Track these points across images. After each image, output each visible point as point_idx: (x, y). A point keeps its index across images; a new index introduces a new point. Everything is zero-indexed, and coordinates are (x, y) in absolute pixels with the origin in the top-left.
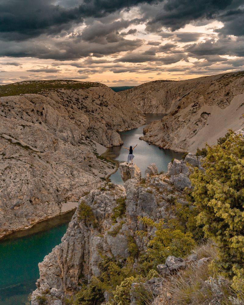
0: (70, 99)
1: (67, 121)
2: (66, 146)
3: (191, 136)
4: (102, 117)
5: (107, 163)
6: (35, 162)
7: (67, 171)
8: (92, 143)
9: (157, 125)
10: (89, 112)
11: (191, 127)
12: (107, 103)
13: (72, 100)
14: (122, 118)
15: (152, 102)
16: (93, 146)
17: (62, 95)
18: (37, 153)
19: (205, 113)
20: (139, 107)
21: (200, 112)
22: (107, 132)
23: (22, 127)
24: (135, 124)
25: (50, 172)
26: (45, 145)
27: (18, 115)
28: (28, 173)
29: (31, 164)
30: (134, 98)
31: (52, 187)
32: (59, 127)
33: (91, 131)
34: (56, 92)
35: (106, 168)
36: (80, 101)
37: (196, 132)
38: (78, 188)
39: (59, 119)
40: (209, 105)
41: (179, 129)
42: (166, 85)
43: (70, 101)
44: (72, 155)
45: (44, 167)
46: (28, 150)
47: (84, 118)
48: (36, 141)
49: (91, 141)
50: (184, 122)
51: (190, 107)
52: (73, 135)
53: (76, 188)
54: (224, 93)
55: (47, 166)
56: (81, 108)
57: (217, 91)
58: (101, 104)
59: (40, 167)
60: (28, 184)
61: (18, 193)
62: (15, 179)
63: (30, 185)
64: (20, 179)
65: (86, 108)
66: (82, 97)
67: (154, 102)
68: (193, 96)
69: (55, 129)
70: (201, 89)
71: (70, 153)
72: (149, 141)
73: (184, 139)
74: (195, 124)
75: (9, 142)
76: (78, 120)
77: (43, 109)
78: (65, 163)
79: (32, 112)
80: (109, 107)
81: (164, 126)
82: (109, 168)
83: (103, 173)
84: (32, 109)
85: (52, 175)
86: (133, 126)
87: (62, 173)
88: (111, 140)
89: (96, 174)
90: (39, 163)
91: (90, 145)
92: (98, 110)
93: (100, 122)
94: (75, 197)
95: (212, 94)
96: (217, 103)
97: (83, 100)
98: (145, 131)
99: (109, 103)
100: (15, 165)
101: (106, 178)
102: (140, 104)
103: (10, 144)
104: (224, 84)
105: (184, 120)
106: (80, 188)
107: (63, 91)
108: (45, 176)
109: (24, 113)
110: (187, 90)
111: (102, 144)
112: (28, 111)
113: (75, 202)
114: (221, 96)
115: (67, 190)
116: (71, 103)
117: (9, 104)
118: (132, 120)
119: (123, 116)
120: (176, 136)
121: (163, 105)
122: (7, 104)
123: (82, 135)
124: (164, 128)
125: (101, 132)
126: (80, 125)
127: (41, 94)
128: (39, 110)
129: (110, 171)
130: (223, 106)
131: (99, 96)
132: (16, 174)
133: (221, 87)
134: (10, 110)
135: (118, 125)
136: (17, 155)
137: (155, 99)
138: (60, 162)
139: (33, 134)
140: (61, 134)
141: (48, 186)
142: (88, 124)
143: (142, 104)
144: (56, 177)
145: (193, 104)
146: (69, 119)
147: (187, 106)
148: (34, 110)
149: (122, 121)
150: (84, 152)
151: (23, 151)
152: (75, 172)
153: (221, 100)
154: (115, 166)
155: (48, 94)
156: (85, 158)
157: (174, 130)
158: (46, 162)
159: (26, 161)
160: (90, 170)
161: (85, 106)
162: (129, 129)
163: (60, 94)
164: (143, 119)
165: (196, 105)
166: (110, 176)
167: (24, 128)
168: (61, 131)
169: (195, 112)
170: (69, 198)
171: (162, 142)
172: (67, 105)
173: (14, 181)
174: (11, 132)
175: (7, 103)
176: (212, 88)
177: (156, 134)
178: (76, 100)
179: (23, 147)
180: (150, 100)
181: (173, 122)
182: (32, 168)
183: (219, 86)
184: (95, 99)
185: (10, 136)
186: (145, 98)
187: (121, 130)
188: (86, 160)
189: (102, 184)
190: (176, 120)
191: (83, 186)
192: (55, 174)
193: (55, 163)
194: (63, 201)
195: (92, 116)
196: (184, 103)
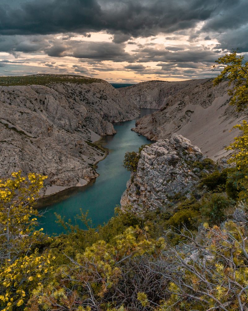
0: (74, 92)
1: (66, 110)
2: (60, 133)
3: (176, 131)
4: (101, 109)
5: (97, 150)
6: (26, 146)
7: (55, 157)
8: (87, 132)
9: (147, 119)
10: (90, 104)
11: (176, 122)
12: (106, 97)
13: (75, 92)
14: (118, 111)
15: (147, 99)
16: (88, 134)
17: (67, 88)
18: (30, 138)
19: (190, 111)
20: (136, 102)
21: (185, 109)
22: (102, 122)
23: (20, 114)
24: (129, 116)
25: (40, 156)
26: (40, 131)
27: (22, 102)
28: (16, 156)
29: (22, 148)
30: (132, 94)
31: (39, 171)
32: (58, 115)
33: (88, 121)
34: (62, 85)
35: (95, 155)
36: (83, 94)
37: (180, 127)
38: (64, 173)
39: (59, 109)
40: (193, 104)
41: (165, 124)
42: (160, 84)
43: (74, 93)
44: (65, 141)
45: (35, 151)
46: (21, 135)
47: (83, 109)
48: (31, 127)
49: (87, 129)
50: (170, 117)
51: (176, 105)
52: (70, 123)
53: (62, 173)
54: (207, 94)
55: (38, 151)
56: (83, 100)
57: (201, 93)
58: (101, 98)
59: (30, 151)
60: (15, 166)
61: (4, 175)
62: (3, 162)
63: (17, 168)
64: (8, 162)
65: (88, 100)
66: (85, 91)
67: (149, 99)
68: (180, 96)
69: (54, 117)
70: (187, 90)
71: (62, 140)
72: (139, 132)
73: (169, 133)
74: (180, 120)
75: (5, 127)
76: (77, 110)
77: (46, 99)
78: (55, 148)
79: (36, 101)
80: (108, 100)
81: (153, 120)
82: (98, 155)
83: (92, 159)
84: (35, 98)
85: (40, 159)
86: (128, 118)
87: (50, 158)
88: (105, 129)
89: (85, 160)
90: (30, 148)
91: (85, 132)
92: (97, 103)
93: (99, 113)
94: (61, 181)
95: (196, 95)
96: (200, 103)
97: (86, 93)
98: (137, 123)
99: (108, 97)
100: (6, 148)
101: (94, 164)
102: (136, 100)
103: (6, 129)
104: (208, 87)
105: (170, 116)
106: (66, 173)
107: (69, 84)
108: (34, 160)
109: (28, 101)
110: (177, 90)
111: (96, 133)
112: (32, 100)
113: (60, 186)
114: (205, 97)
115: (54, 175)
116: (74, 95)
117: (15, 93)
118: (127, 112)
119: (119, 109)
120: (162, 130)
121: (157, 102)
122: (13, 93)
123: (79, 124)
124: (153, 122)
125: (96, 122)
126: (78, 115)
127: (48, 86)
128: (41, 99)
129: (98, 158)
130: (206, 105)
131: (100, 91)
132: (6, 156)
133: (204, 89)
134: (15, 98)
135: (114, 117)
136: (10, 139)
137: (150, 96)
138: (50, 147)
139: (29, 121)
140: (59, 122)
141: (35, 170)
142: (86, 114)
143: (138, 99)
144: (45, 161)
145: (179, 102)
146: (69, 109)
147: (174, 104)
148: (38, 99)
149: (118, 113)
150: (76, 140)
151: (16, 136)
152: (63, 158)
153: (204, 101)
154: (104, 154)
155: (55, 86)
156: (76, 145)
157: (161, 124)
158: (37, 147)
159: (17, 145)
160: (80, 156)
161: (86, 98)
162: (124, 121)
163: (66, 87)
164: (138, 112)
165: (182, 104)
166: (98, 162)
167: (22, 115)
168: (60, 119)
169: (180, 110)
170: (54, 181)
171: (150, 134)
172: (71, 96)
173: (2, 163)
174: (9, 118)
175: (14, 91)
176: (196, 90)
177: (146, 127)
178: (79, 93)
179: (17, 131)
180: (145, 97)
181: (161, 117)
182: (22, 152)
183: (203, 89)
184: (96, 93)
185: (8, 121)
186: (141, 95)
187: (117, 121)
188: (77, 147)
189: (88, 170)
190: (163, 115)
191: (69, 171)
192: (44, 158)
193: (45, 148)
194: (48, 185)
195: (92, 107)
196: (172, 101)
